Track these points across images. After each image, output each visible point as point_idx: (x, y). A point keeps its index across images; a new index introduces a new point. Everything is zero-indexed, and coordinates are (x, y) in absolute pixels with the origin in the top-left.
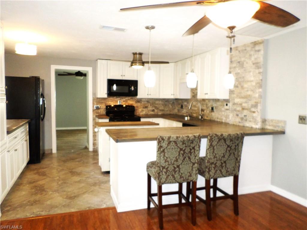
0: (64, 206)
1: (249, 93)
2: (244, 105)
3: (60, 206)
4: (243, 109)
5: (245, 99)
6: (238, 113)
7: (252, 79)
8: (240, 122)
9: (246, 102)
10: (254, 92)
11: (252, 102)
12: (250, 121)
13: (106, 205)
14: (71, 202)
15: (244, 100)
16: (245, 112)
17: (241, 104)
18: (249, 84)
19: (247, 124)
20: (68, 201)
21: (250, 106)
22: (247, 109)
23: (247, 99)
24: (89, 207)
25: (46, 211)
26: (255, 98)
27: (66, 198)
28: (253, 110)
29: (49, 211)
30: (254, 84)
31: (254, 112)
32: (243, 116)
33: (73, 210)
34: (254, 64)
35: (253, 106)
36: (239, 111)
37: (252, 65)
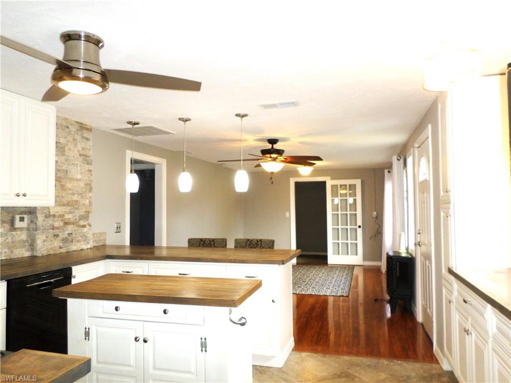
0: (358, 365)
1: (75, 198)
2: (67, 216)
3: (363, 366)
4: (66, 224)
5: (69, 208)
6: (56, 232)
7: (79, 177)
8: (60, 248)
9: (70, 213)
10: (82, 197)
11: (82, 212)
12: (78, 241)
13: (300, 355)
14: (348, 369)
15: (67, 209)
16: (70, 229)
17: (62, 216)
18: (75, 184)
19: (74, 247)
20: (351, 371)
21: (77, 217)
22: (73, 223)
23: (72, 207)
24: (325, 357)
25: (383, 364)
26: (84, 205)
27: (356, 377)
28: (82, 223)
29: (378, 363)
30: (82, 184)
31: (84, 226)
32: (66, 235)
33: (346, 358)
34: (80, 155)
35: (82, 217)
36: (58, 228)
37: (78, 156)
